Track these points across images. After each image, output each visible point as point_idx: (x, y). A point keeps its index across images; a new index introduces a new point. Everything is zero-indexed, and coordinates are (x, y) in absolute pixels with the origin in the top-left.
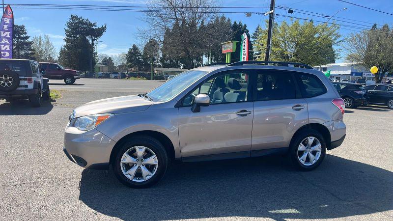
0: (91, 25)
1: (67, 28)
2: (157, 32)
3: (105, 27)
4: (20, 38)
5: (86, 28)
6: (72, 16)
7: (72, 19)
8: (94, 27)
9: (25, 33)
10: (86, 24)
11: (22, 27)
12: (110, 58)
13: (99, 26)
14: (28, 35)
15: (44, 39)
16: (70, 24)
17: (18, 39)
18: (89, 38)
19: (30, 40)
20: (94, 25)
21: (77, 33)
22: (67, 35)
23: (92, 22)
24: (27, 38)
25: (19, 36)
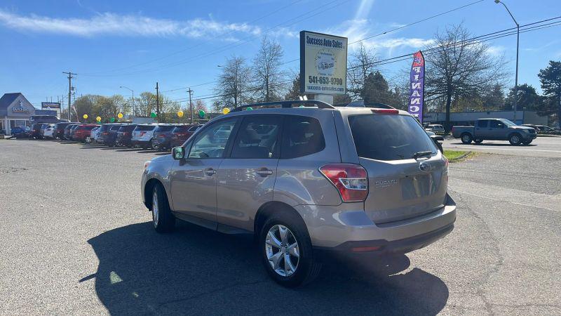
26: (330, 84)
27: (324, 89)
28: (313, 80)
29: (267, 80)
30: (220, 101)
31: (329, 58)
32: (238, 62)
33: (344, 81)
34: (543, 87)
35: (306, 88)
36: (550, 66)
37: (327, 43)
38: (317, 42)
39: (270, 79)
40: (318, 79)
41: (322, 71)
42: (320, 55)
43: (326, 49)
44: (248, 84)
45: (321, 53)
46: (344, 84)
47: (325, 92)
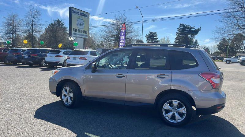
0: (191, 28)
1: (177, 31)
2: (230, 28)
3: (200, 29)
4: (154, 39)
5: (188, 30)
6: (180, 24)
7: (181, 26)
8: (193, 29)
9: (156, 36)
10: (188, 28)
11: (155, 33)
12: (207, 48)
13: (196, 28)
14: (157, 37)
15: (166, 39)
16: (179, 29)
17: (153, 39)
18: (189, 36)
19: (158, 40)
20: (193, 28)
21: (182, 34)
22: (177, 36)
23: (192, 27)
24: (157, 38)
25: (153, 38)
26: (82, 33)
27: (80, 35)
28: (75, 30)
29: (32, 27)
30: (3, 35)
31: (82, 21)
32: (15, 16)
33: (88, 32)
34: (147, 41)
35: (72, 34)
36: (149, 33)
37: (81, 14)
38: (77, 13)
39: (34, 27)
40: (77, 30)
41: (79, 26)
42: (78, 19)
43: (81, 17)
44: (21, 28)
45: (79, 19)
46: (88, 33)
47: (80, 36)
